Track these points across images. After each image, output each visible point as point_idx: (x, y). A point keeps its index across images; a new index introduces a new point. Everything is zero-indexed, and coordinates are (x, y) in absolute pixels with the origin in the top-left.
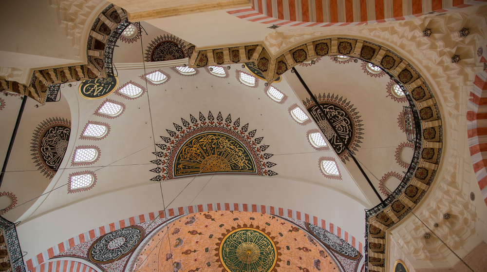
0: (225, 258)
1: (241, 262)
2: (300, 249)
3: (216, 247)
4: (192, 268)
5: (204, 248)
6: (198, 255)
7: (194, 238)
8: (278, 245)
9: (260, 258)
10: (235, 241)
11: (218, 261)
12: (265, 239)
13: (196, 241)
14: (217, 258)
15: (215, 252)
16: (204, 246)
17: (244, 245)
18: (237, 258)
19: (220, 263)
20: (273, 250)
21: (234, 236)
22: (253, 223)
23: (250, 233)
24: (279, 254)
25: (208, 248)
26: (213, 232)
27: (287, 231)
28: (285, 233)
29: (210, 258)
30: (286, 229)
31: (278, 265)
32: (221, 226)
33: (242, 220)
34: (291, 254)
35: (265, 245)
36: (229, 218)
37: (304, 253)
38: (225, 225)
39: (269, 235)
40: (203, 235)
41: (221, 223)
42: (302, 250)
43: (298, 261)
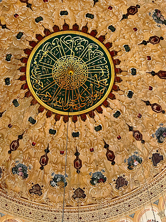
0: (35, 63)
1: (51, 79)
2: (148, 103)
3: (34, 39)
5: (18, 31)
7: (18, 6)
8: (117, 84)
9: (81, 88)
10: (64, 46)
11: (24, 60)
12: (107, 67)
13: (16, 12)
14: (24, 55)
15: (27, 45)
17: (72, 57)
18: (50, 71)
19: (23, 65)
20: (108, 87)
21: (69, 38)
22: (107, 36)
23: (91, 47)
24: (112, 97)
25: (22, 34)
26: (46, 15)
27: (148, 71)
28: (143, 72)
29: (15, 49)
30: (148, 68)
31: (100, 110)
32: (64, 13)
33: (97, 22)
34: (129, 104)
35: (99, 75)
36: (83, 9)
37: (151, 112)
38: (69, 16)
39: (115, 64)
40: (30, 10)
41: (66, 9)
42: (150, 107)
43: (133, 118)
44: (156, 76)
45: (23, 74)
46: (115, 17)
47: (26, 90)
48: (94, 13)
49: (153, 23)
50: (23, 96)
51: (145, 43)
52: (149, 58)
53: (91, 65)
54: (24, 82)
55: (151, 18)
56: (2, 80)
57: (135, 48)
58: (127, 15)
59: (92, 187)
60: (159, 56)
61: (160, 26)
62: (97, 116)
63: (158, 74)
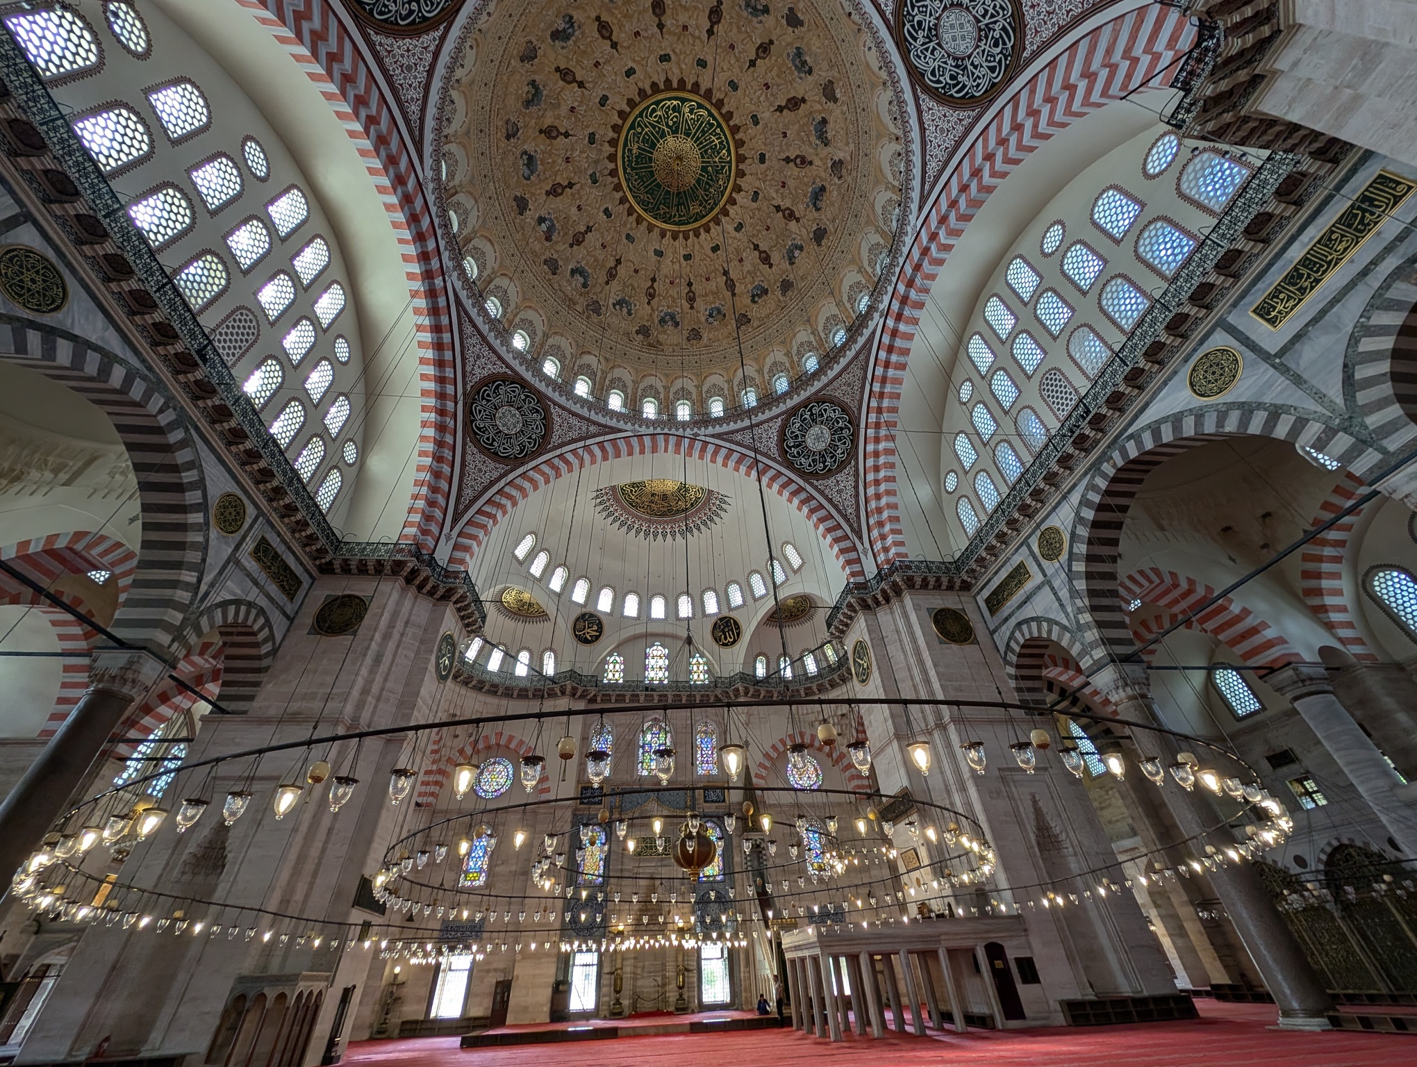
0: (629, 170)
1: (658, 186)
2: (787, 160)
3: (611, 134)
4: (559, 180)
5: (587, 133)
6: (573, 149)
7: (567, 93)
8: (741, 151)
9: (698, 181)
10: (654, 127)
11: (613, 173)
12: (718, 130)
13: (570, 103)
14: (612, 166)
15: (608, 149)
16: (587, 127)
17: (670, 139)
18: (652, 173)
19: (616, 181)
20: (730, 162)
21: (654, 111)
22: (700, 80)
23: (687, 110)
24: (741, 174)
25: (593, 134)
26: (609, 88)
27: (772, 109)
28: (767, 115)
29: (596, 162)
30: (771, 105)
31: (732, 201)
32: (630, 72)
33: (678, 63)
34: (764, 174)
35: (714, 148)
36: (651, 52)
37: (796, 171)
38: (639, 74)
39: (727, 121)
40: (586, 92)
41: (631, 64)
42: (792, 164)
43: (777, 192)
44: (785, 111)
45: (621, 194)
46: (698, 42)
47: (635, 215)
48: (669, 51)
49: (750, 21)
50: (634, 224)
51: (752, 64)
52: (767, 86)
53: (698, 138)
54: (627, 205)
55: (745, 14)
56: (601, 214)
57: (744, 79)
58: (712, 27)
59: (755, 306)
60: (778, 76)
61: (761, 22)
62: (732, 210)
63: (786, 107)
